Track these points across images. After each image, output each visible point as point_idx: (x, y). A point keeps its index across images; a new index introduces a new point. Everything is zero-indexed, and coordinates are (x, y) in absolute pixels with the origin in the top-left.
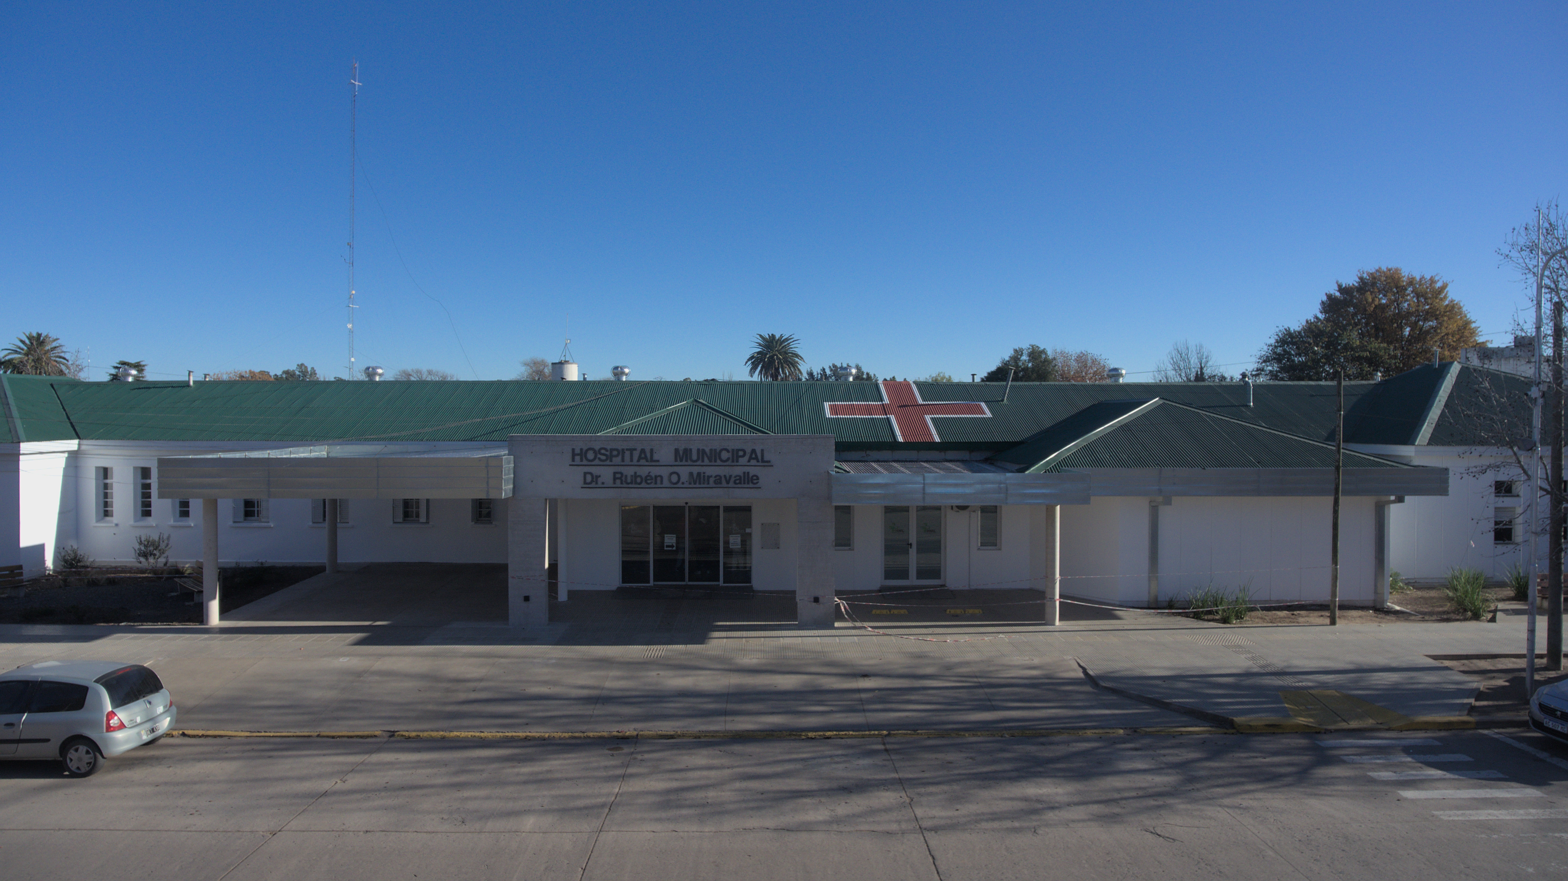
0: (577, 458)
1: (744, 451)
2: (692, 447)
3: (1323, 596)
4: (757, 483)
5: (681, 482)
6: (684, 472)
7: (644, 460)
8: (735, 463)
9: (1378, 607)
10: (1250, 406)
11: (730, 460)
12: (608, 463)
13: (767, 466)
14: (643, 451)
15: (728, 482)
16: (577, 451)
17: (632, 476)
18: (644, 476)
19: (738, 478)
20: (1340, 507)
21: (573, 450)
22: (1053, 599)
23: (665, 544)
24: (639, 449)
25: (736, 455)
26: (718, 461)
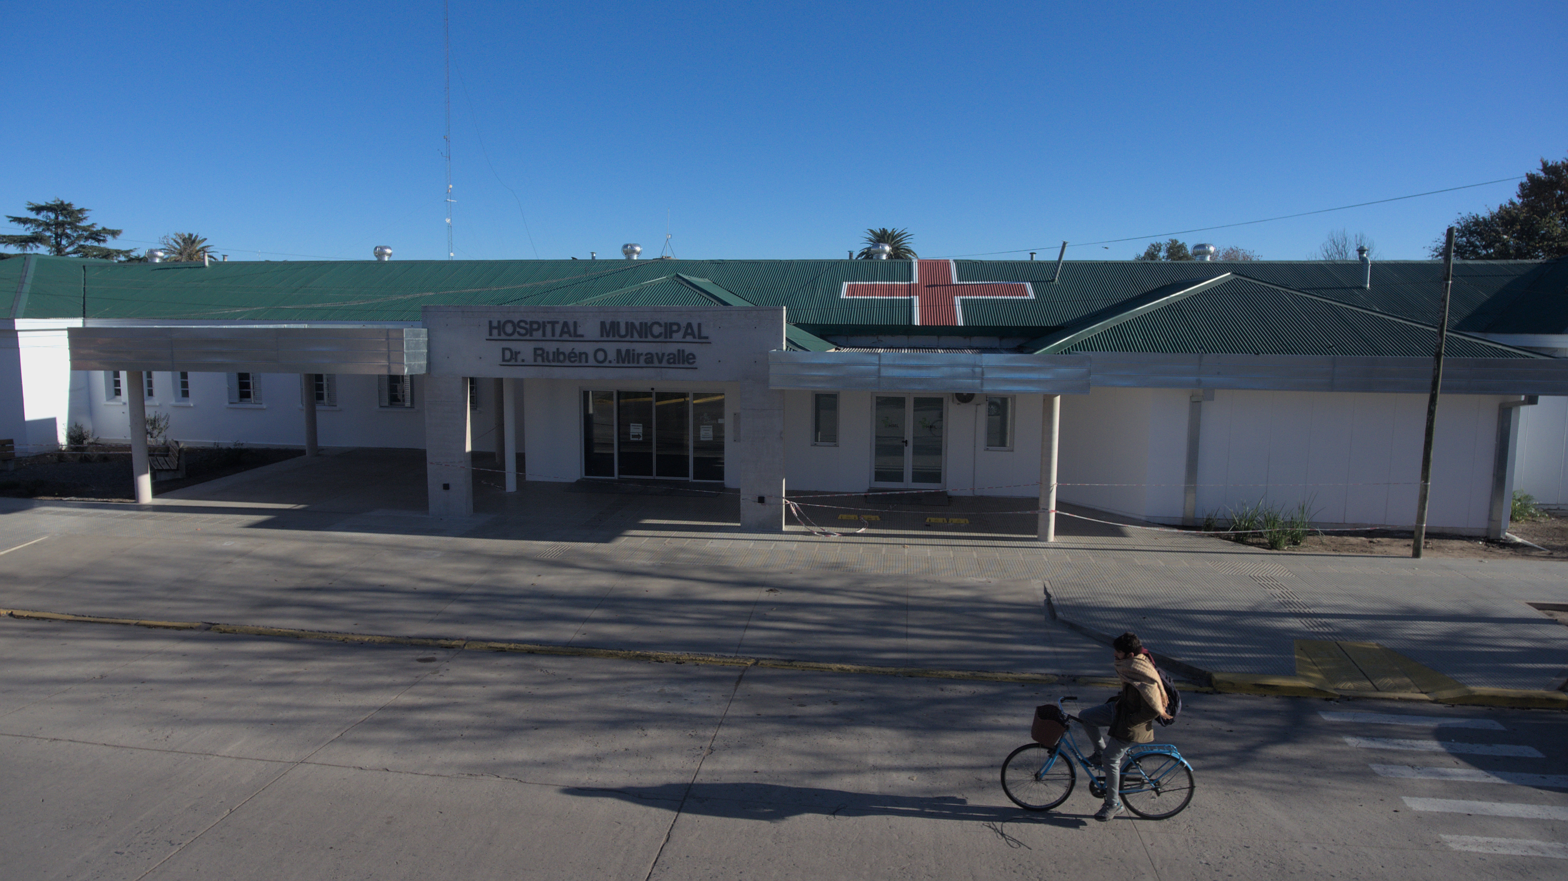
0: (495, 332)
1: (678, 325)
2: (619, 320)
3: (1408, 520)
4: (694, 362)
5: (607, 361)
6: (611, 348)
7: (567, 335)
8: (669, 340)
9: (1492, 536)
10: (1365, 288)
11: (663, 336)
12: (528, 337)
13: (704, 343)
14: (565, 324)
15: (660, 361)
16: (495, 324)
17: (554, 353)
18: (567, 353)
19: (672, 356)
20: (1437, 406)
21: (490, 322)
22: (1047, 511)
23: (631, 434)
24: (561, 322)
25: (669, 329)
26: (649, 336)
